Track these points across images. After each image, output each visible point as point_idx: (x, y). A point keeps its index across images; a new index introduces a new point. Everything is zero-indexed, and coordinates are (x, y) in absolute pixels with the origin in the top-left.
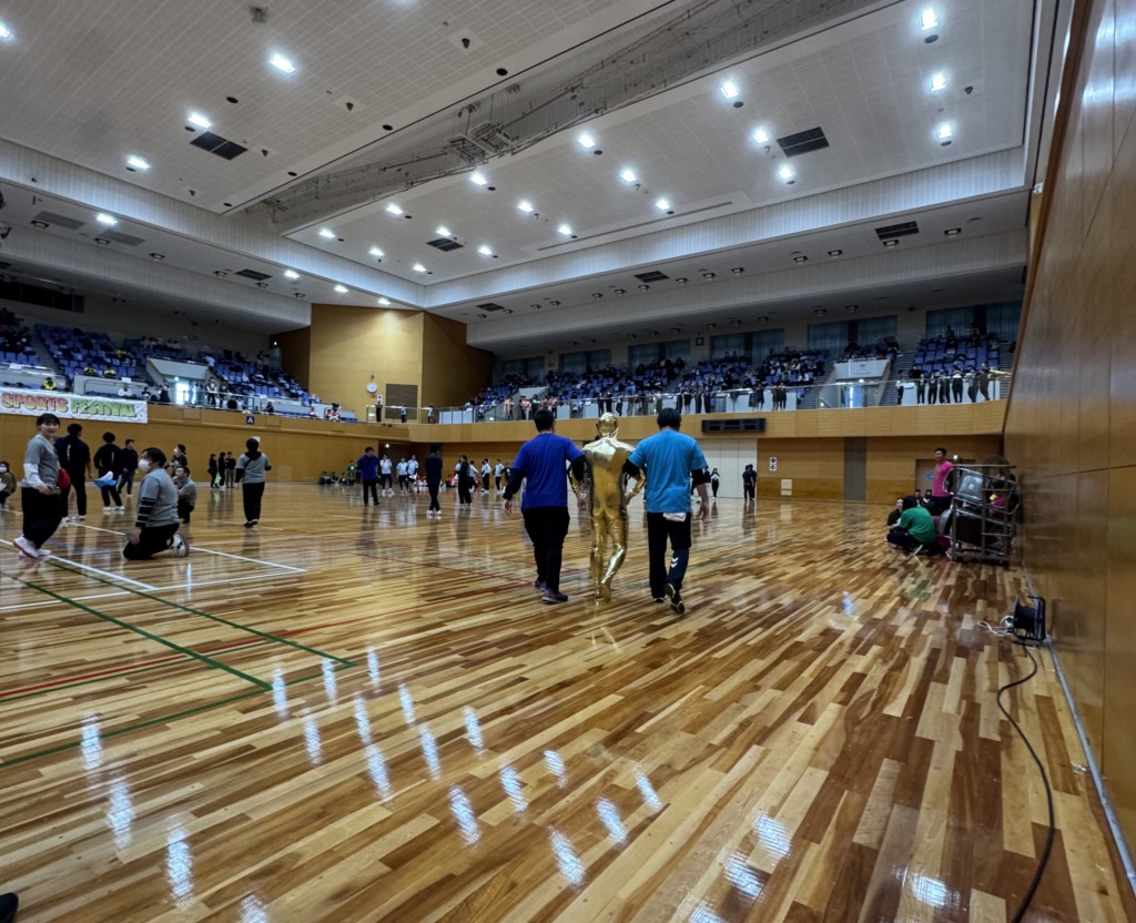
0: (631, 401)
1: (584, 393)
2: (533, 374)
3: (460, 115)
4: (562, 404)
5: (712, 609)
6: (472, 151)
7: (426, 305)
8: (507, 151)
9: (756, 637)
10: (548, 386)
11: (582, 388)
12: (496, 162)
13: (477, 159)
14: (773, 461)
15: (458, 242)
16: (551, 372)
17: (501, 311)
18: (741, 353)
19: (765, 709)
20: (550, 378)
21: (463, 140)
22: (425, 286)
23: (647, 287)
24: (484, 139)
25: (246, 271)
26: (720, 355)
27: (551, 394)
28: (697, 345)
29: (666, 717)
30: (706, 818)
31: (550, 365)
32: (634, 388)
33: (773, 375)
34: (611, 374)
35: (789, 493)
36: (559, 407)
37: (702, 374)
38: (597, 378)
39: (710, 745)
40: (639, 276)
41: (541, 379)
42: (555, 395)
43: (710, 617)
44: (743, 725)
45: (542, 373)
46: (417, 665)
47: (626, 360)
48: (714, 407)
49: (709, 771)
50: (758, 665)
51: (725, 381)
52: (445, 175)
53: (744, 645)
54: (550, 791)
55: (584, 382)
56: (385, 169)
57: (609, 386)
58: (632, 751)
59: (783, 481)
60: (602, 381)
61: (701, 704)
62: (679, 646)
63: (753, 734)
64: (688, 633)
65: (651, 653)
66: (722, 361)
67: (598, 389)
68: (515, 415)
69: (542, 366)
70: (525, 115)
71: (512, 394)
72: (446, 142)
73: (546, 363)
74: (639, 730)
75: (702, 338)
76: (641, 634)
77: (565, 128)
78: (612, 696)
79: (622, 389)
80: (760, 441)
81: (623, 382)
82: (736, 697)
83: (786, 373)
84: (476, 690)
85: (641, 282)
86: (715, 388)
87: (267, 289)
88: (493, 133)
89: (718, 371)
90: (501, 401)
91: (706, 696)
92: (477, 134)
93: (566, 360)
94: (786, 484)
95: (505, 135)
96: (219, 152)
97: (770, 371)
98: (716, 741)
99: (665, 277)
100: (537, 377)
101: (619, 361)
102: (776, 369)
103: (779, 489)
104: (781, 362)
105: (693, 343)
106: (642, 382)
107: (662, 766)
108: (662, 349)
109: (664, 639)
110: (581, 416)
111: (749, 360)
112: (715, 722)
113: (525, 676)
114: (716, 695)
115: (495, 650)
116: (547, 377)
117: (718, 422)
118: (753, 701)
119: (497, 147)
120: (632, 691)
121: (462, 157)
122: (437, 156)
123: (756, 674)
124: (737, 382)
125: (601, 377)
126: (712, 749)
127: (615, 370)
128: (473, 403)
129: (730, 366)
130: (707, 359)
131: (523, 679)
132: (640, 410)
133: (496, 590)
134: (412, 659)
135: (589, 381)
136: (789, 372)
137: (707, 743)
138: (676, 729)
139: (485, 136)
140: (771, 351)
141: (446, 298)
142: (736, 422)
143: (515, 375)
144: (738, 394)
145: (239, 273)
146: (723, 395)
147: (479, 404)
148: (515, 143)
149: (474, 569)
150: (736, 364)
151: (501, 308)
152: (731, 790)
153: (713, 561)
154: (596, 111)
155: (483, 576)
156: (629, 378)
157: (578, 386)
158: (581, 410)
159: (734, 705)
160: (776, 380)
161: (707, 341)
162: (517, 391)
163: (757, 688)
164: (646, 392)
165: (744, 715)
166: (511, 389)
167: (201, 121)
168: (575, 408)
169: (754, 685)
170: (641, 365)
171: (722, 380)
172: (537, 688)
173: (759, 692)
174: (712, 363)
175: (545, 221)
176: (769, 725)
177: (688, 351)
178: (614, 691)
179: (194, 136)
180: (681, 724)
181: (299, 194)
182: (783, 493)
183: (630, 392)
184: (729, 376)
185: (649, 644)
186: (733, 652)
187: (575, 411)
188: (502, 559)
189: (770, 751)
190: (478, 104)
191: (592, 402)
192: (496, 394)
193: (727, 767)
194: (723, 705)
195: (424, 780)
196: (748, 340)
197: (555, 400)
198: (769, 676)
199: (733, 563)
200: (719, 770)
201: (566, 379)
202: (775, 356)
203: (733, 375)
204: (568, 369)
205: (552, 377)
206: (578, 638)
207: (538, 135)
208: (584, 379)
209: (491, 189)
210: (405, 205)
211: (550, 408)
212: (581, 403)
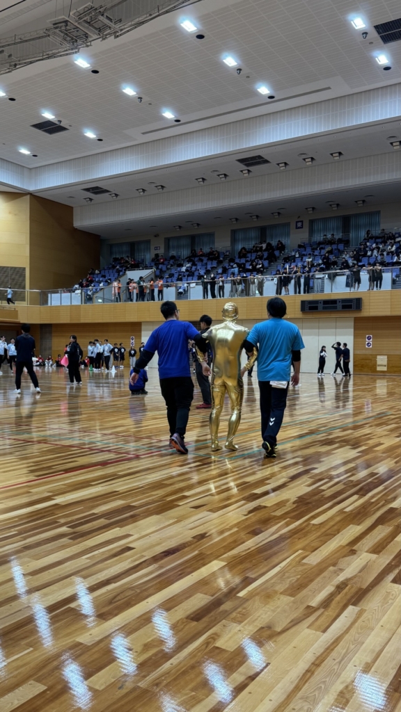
0: (234, 283)
1: (188, 276)
2: (139, 257)
4: (168, 286)
5: (310, 478)
6: (75, 34)
7: (32, 187)
8: (110, 34)
9: (352, 503)
10: (154, 269)
11: (187, 270)
12: (98, 45)
13: (79, 42)
14: (369, 338)
15: (62, 124)
16: (157, 255)
17: (107, 194)
18: (338, 235)
19: (360, 572)
20: (156, 261)
21: (66, 22)
22: (30, 169)
23: (249, 171)
24: (86, 22)
26: (319, 237)
28: (297, 228)
29: (267, 581)
30: (304, 675)
31: (156, 248)
32: (236, 270)
33: (369, 257)
34: (213, 256)
35: (385, 369)
36: (165, 289)
37: (302, 256)
38: (202, 261)
39: (308, 607)
40: (241, 161)
41: (148, 262)
42: (161, 278)
43: (309, 486)
44: (340, 588)
45: (149, 257)
46: (25, 538)
47: (228, 244)
48: (312, 288)
49: (307, 631)
50: (353, 531)
51: (324, 263)
52: (48, 58)
53: (341, 511)
54: (155, 655)
55: (188, 265)
57: (212, 268)
58: (234, 614)
59: (378, 357)
60: (206, 264)
61: (300, 568)
62: (278, 513)
63: (348, 597)
64: (287, 501)
65: (254, 519)
66: (320, 243)
67: (202, 272)
68: (123, 296)
69: (148, 249)
71: (119, 276)
72: (49, 23)
73: (152, 247)
74: (241, 594)
75: (302, 222)
76: (243, 502)
77: (167, 12)
78: (215, 562)
79: (225, 271)
80: (357, 320)
81: (226, 264)
82: (333, 562)
83: (382, 255)
84: (84, 561)
85: (243, 167)
86: (313, 269)
88: (96, 16)
89: (316, 253)
90: (108, 283)
91: (304, 561)
92: (80, 16)
93: (171, 244)
94: (382, 361)
95: (108, 18)
97: (366, 252)
98: (314, 602)
99: (267, 162)
100: (143, 260)
101: (222, 244)
102: (372, 250)
103: (375, 365)
104: (377, 244)
105: (293, 225)
106: (244, 264)
107: (262, 628)
108: (263, 232)
109: (265, 507)
110: (187, 298)
111: (346, 242)
112: (312, 586)
113: (131, 545)
114: (314, 559)
115: (102, 521)
116: (153, 260)
117: (316, 302)
118: (349, 565)
119: (100, 30)
120: (234, 557)
121: (65, 39)
122: (39, 38)
123: (352, 538)
124: (335, 263)
125: (205, 259)
126: (310, 610)
127: (218, 253)
128: (81, 285)
129: (329, 248)
130: (307, 242)
131: (129, 549)
132: (242, 291)
133: (104, 464)
134: (20, 533)
135: (194, 264)
136: (385, 253)
137: (305, 606)
138: (276, 592)
139: (88, 18)
140: (368, 233)
141: (52, 181)
142: (334, 302)
143: (122, 258)
144: (336, 275)
146: (321, 276)
147: (88, 286)
148: (117, 26)
149: (84, 444)
150: (334, 247)
151: (107, 191)
152: (327, 649)
153: (311, 432)
155: (93, 450)
156: (232, 260)
157: (184, 269)
158: (186, 291)
159: (331, 568)
160: (372, 261)
161: (306, 224)
162: (124, 274)
163: (353, 552)
164: (248, 274)
165: (341, 578)
166: (118, 271)
169: (351, 549)
170: (244, 248)
171: (320, 262)
172: (143, 556)
173: (355, 556)
174: (311, 246)
175: (147, 104)
176: (364, 587)
177: (288, 234)
178: (217, 557)
180: (280, 587)
182: (379, 369)
183: (233, 274)
184: (328, 258)
185: (250, 512)
186: (331, 518)
187: (181, 293)
188: (111, 434)
189: (366, 610)
191: (197, 284)
192: (104, 276)
193: (323, 628)
194: (321, 569)
195: (31, 649)
196: (346, 222)
197: (161, 283)
198: (364, 541)
199: (330, 434)
200: (316, 630)
201: (171, 262)
202: (372, 238)
203: (331, 257)
204: (173, 253)
205: (158, 260)
206: (183, 507)
207: (141, 19)
208: (189, 262)
209: (95, 72)
210: (8, 87)
211: (156, 291)
212: (186, 285)
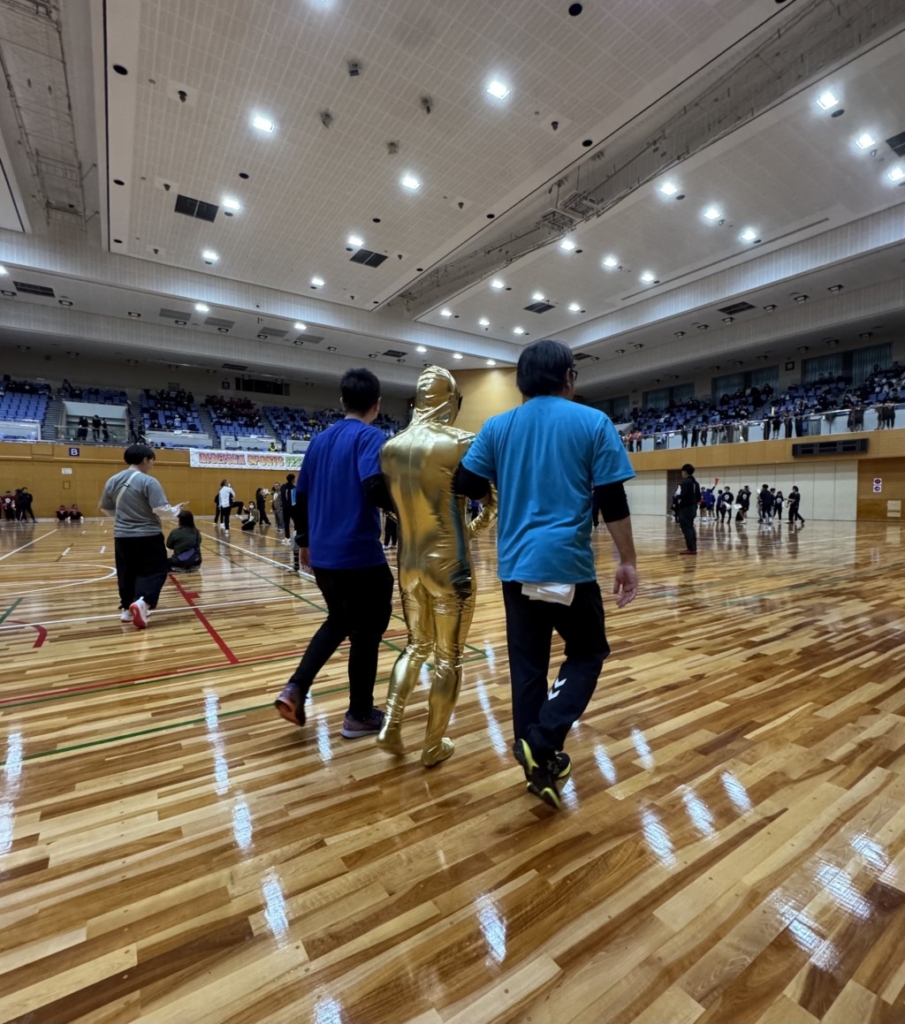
0: (715, 430)
1: (667, 426)
2: (617, 412)
3: (550, 191)
4: (646, 438)
5: (816, 629)
6: (562, 221)
8: (593, 215)
9: (869, 660)
10: (633, 422)
11: (665, 421)
12: (582, 227)
13: (565, 228)
14: (878, 482)
15: (550, 303)
16: (635, 410)
17: (587, 358)
18: (840, 373)
19: (887, 732)
20: (634, 415)
21: (554, 213)
23: (732, 319)
24: (572, 209)
25: (390, 351)
26: (814, 377)
27: (634, 430)
28: (787, 369)
29: (775, 728)
30: (829, 828)
31: (634, 403)
32: (718, 417)
33: (878, 393)
34: (695, 406)
35: (898, 515)
36: (643, 441)
37: (793, 399)
38: (680, 411)
39: (826, 761)
40: (723, 310)
41: (626, 416)
42: (640, 430)
43: (815, 637)
44: (863, 746)
45: (627, 411)
47: (708, 392)
48: (806, 431)
49: (826, 786)
50: (872, 689)
51: (820, 404)
52: (538, 248)
53: (856, 667)
54: (668, 778)
55: (667, 416)
56: (489, 252)
57: (692, 417)
58: (743, 755)
59: (889, 502)
60: (685, 414)
61: (812, 720)
62: (782, 662)
63: (875, 757)
64: (791, 651)
65: (754, 666)
66: (815, 383)
67: (681, 422)
69: (627, 404)
70: (609, 177)
72: (538, 217)
73: (631, 402)
74: (749, 736)
75: (793, 363)
76: (740, 649)
77: (648, 181)
78: (717, 702)
79: (705, 419)
80: (861, 462)
81: (706, 412)
82: (853, 717)
83: (895, 390)
85: (725, 315)
86: (807, 411)
87: (405, 363)
88: (580, 202)
89: (811, 394)
91: (816, 713)
92: (565, 205)
93: (649, 397)
94: (893, 506)
95: (592, 201)
96: (368, 264)
97: (874, 388)
98: (835, 756)
99: (751, 307)
100: (622, 415)
101: (702, 393)
102: (882, 386)
103: (885, 510)
104: (888, 378)
105: (782, 368)
106: (727, 411)
107: (775, 773)
108: (747, 378)
109: (765, 655)
110: (665, 447)
111: (848, 380)
112: (831, 738)
113: (632, 677)
114: (829, 713)
116: (631, 414)
117: (812, 445)
118: (871, 724)
119: (583, 213)
120: (737, 700)
121: (553, 228)
122: (531, 232)
123: (873, 697)
124: (834, 404)
125: (684, 410)
126: (828, 765)
127: (698, 402)
129: (826, 388)
130: (799, 383)
131: (631, 680)
132: (724, 438)
135: (673, 415)
136: (899, 389)
137: (822, 759)
138: (787, 740)
139: (573, 205)
140: (876, 367)
142: (834, 444)
144: (835, 415)
145: (386, 354)
146: (817, 417)
148: (600, 205)
150: (833, 386)
151: (588, 356)
152: (855, 806)
153: (811, 582)
154: (679, 158)
156: (713, 408)
157: (662, 420)
158: (664, 441)
159: (850, 725)
161: (798, 366)
163: (876, 712)
164: (731, 420)
165: (863, 736)
167: (356, 242)
168: (659, 441)
169: (873, 707)
170: (724, 396)
171: (816, 402)
172: (645, 688)
173: (878, 716)
174: (804, 386)
175: (629, 271)
176: (895, 748)
177: (776, 377)
178: (718, 699)
179: (353, 254)
180: (792, 736)
181: (425, 285)
182: (889, 515)
183: (714, 421)
184: (825, 399)
185: (749, 659)
186: (845, 673)
187: (659, 443)
189: (898, 775)
190: (566, 178)
191: (676, 433)
193: (848, 784)
194: (837, 724)
196: (847, 360)
197: (640, 434)
198: (889, 701)
199: (835, 585)
200: (839, 785)
201: (650, 414)
202: (881, 372)
203: (829, 397)
204: (651, 405)
205: (637, 413)
206: (677, 648)
207: (621, 194)
208: (667, 413)
209: (579, 251)
210: (506, 279)
211: (635, 442)
212: (664, 435)
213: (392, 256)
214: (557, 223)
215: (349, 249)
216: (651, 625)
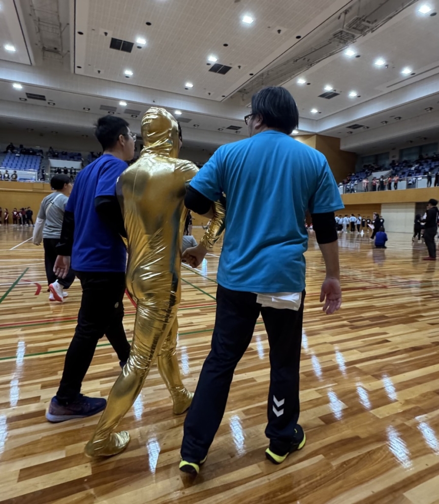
1: (416, 173)
2: (381, 163)
3: (339, 17)
6: (347, 37)
7: (317, 130)
8: (368, 31)
10: (392, 170)
11: (415, 169)
12: (361, 39)
13: (349, 41)
15: (337, 92)
16: (393, 161)
17: (361, 128)
20: (393, 165)
21: (341, 32)
22: (317, 121)
24: (354, 28)
25: (231, 126)
27: (392, 175)
31: (393, 157)
38: (427, 162)
41: (387, 166)
42: (396, 175)
45: (388, 162)
52: (330, 56)
55: (416, 166)
56: (297, 60)
60: (430, 164)
69: (388, 158)
70: (382, 5)
72: (331, 35)
73: (391, 156)
87: (240, 133)
88: (360, 23)
92: (350, 26)
93: (404, 153)
95: (368, 22)
96: (220, 72)
100: (384, 165)
113: (388, 339)
115: (367, 322)
116: (391, 165)
119: (362, 30)
121: (340, 42)
122: (325, 46)
125: (430, 161)
128: (344, 183)
131: (387, 341)
133: (364, 288)
135: (421, 165)
139: (355, 26)
141: (328, 125)
143: (370, 165)
145: (228, 128)
148: (374, 25)
149: (350, 276)
151: (362, 126)
155: (355, 280)
157: (413, 168)
158: (414, 183)
162: (371, 174)
166: (367, 173)
167: (213, 59)
168: (410, 182)
175: (393, 68)
179: (210, 67)
181: (254, 84)
190: (350, 8)
191: (423, 178)
192: (357, 177)
197: (396, 178)
201: (404, 165)
204: (405, 159)
205: (395, 164)
206: (421, 323)
207: (390, 16)
208: (417, 164)
209: (358, 56)
210: (307, 78)
212: (414, 179)
213: (235, 67)
214: (343, 38)
215: (208, 64)
216: (402, 306)
